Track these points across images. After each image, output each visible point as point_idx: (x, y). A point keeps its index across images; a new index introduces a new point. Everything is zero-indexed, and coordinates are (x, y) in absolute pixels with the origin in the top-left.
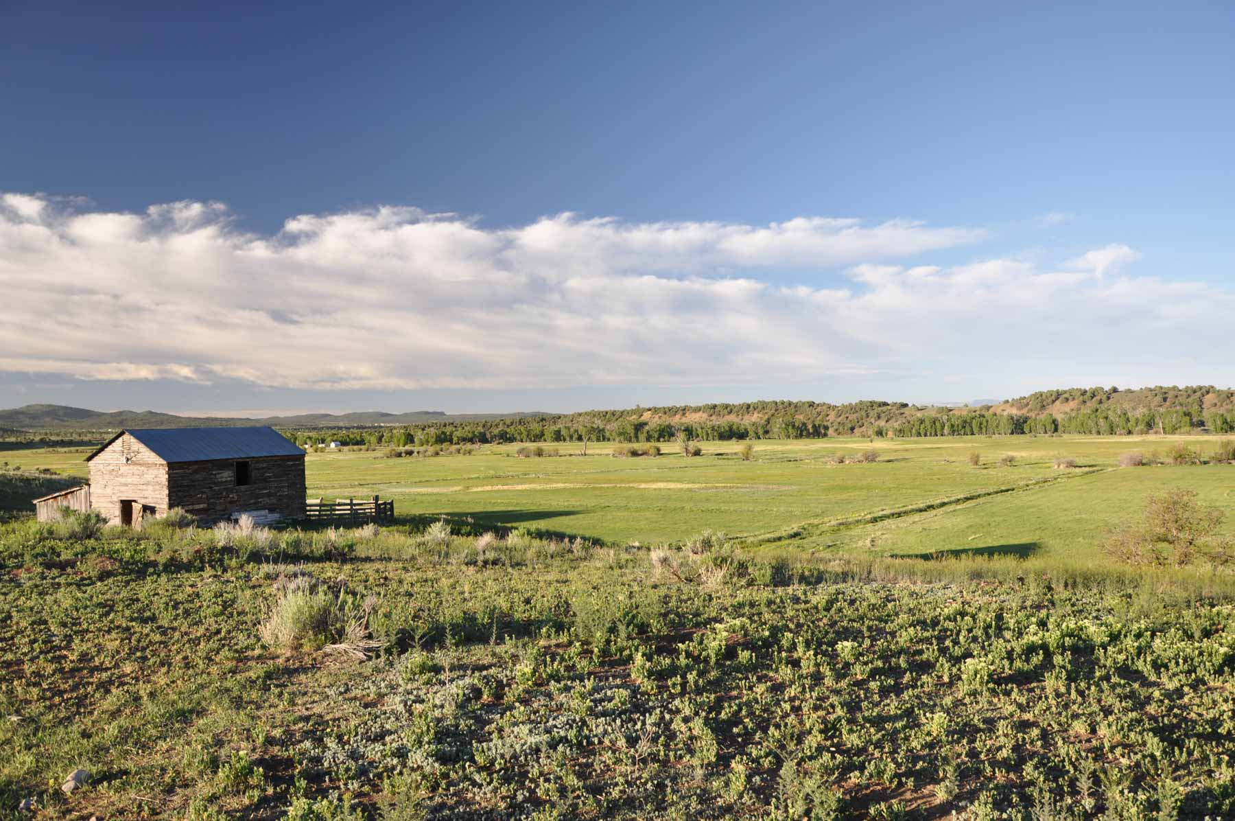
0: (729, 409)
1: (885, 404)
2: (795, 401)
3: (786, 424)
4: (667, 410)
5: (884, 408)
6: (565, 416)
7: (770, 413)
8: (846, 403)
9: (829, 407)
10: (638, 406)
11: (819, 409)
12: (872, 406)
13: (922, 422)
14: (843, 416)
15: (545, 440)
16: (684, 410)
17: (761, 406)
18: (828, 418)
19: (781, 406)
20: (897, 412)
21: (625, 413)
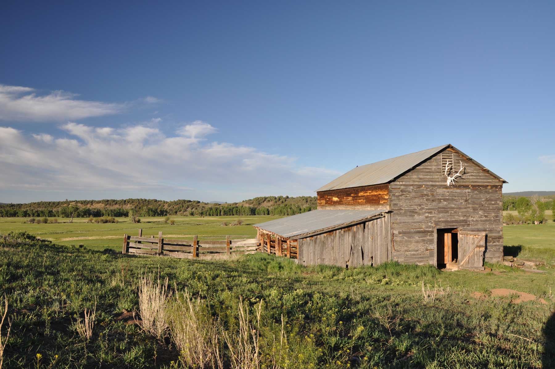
0: (115, 202)
1: (190, 201)
2: (147, 199)
3: (148, 209)
4: (83, 202)
5: (190, 203)
6: (26, 204)
7: (136, 205)
8: (172, 201)
9: (164, 202)
10: (67, 200)
11: (159, 203)
12: (185, 202)
13: (211, 209)
14: (171, 206)
15: (18, 216)
16: (92, 202)
17: (131, 201)
18: (164, 207)
19: (141, 201)
20: (196, 205)
21: (60, 203)
